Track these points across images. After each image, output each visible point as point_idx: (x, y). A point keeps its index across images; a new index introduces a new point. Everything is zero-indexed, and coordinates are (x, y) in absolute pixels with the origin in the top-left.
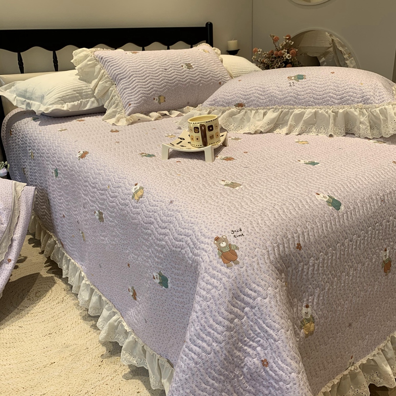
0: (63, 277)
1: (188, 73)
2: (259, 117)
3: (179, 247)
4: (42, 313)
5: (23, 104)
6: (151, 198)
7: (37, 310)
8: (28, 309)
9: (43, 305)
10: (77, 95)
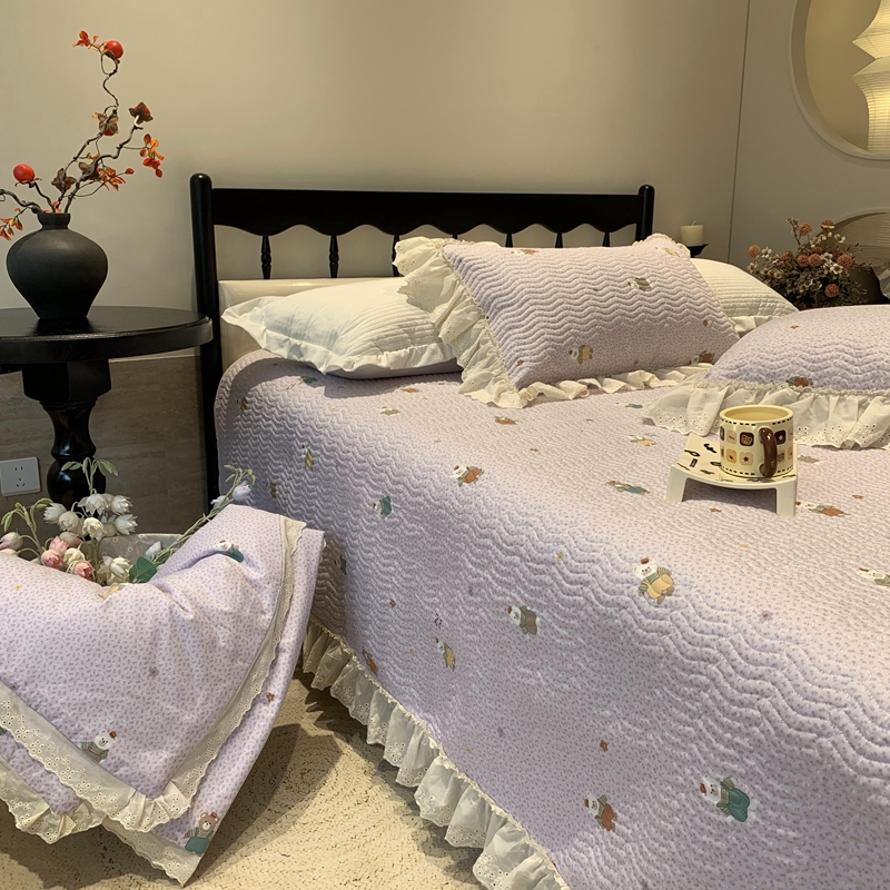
0: (370, 742)
1: (642, 299)
2: (847, 411)
3: (811, 731)
4: (327, 825)
5: (282, 347)
6: (701, 598)
7: (314, 817)
8: (293, 812)
9: (325, 806)
10: (406, 335)
